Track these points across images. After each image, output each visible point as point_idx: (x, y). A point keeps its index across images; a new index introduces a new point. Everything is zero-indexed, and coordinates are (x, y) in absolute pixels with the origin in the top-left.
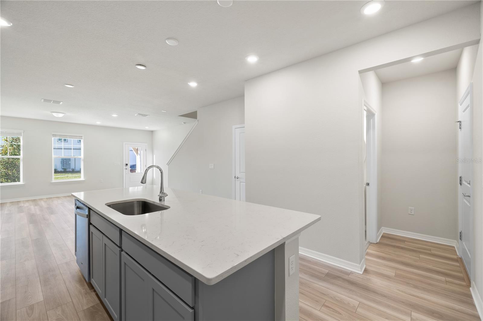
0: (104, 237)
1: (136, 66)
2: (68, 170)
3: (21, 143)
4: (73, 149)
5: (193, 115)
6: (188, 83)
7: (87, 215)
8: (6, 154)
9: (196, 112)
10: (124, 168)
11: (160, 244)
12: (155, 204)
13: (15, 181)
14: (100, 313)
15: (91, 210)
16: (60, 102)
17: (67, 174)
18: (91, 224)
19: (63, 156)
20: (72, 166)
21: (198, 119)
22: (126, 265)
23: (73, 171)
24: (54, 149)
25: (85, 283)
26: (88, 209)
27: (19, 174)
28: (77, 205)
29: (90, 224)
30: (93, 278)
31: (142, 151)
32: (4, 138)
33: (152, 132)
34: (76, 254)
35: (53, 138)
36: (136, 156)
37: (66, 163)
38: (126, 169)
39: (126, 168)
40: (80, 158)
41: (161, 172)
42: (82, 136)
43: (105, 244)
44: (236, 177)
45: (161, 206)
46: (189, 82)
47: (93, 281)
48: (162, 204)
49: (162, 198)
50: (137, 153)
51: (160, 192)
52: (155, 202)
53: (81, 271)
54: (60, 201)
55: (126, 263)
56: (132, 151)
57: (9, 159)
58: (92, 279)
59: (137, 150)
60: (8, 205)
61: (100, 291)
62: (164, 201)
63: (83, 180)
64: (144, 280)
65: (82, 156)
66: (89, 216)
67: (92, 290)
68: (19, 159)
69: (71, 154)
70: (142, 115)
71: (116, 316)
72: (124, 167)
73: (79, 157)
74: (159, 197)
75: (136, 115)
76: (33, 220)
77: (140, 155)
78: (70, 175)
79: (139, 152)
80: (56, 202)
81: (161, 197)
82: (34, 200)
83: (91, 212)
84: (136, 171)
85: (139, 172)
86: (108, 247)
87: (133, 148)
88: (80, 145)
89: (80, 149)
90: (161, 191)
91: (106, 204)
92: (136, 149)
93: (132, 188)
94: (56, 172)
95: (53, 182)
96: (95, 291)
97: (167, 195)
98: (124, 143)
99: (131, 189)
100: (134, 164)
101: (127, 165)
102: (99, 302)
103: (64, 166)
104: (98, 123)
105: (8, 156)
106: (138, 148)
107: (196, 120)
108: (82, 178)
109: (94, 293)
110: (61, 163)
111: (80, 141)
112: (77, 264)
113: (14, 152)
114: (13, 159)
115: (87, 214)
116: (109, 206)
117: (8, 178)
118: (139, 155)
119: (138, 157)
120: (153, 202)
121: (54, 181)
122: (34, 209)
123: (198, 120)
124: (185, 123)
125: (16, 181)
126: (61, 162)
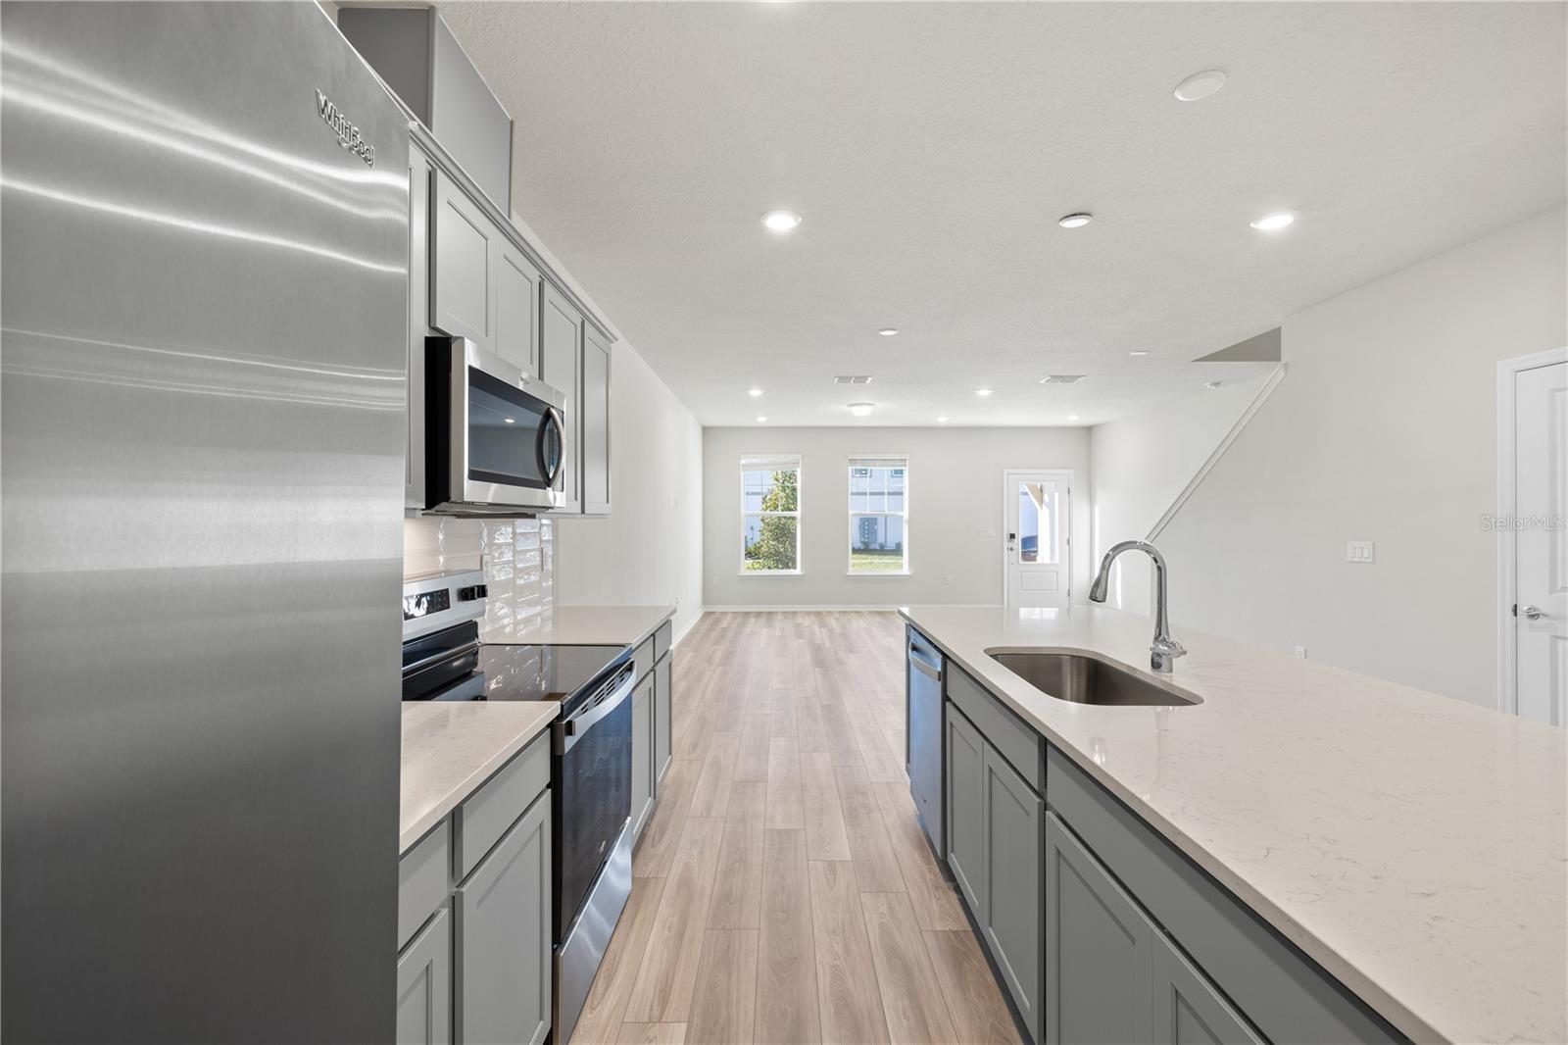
0: (987, 746)
1: (1061, 224)
2: (872, 546)
3: (798, 485)
4: (889, 494)
5: (1263, 348)
6: (1252, 225)
7: (939, 673)
8: (776, 508)
9: (1279, 329)
10: (1006, 549)
11: (1211, 840)
12: (1137, 676)
13: (788, 567)
14: (975, 962)
15: (948, 662)
16: (866, 378)
17: (870, 557)
18: (949, 700)
19: (868, 512)
20: (881, 539)
21: (1283, 362)
22: (1061, 859)
23: (882, 551)
24: (853, 494)
25: (933, 858)
26: (940, 656)
27: (794, 553)
28: (912, 640)
29: (946, 698)
30: (952, 851)
31: (1057, 495)
32: (771, 475)
33: (1089, 430)
34: (908, 770)
35: (850, 468)
36: (1037, 511)
37: (868, 529)
38: (1011, 549)
39: (1011, 545)
40: (902, 517)
41: (1159, 568)
42: (905, 460)
43: (991, 770)
44: (1523, 608)
45: (1159, 685)
46: (1257, 218)
47: (953, 860)
48: (1164, 679)
49: (1164, 661)
50: (1041, 501)
51: (1156, 638)
52: (1135, 669)
53: (921, 818)
54: (863, 624)
55: (1062, 852)
56: (1026, 494)
57: (779, 518)
58: (952, 855)
59: (1041, 490)
60: (780, 617)
61: (974, 901)
62: (1171, 671)
63: (908, 573)
64: (1133, 940)
65: (906, 514)
66: (943, 677)
67: (950, 884)
68: (794, 518)
69: (883, 507)
70: (1063, 379)
71: (1028, 1004)
72: (1006, 544)
73: (901, 514)
74: (1151, 653)
75: (1043, 382)
76: (820, 658)
77: (1051, 507)
78: (876, 559)
79: (1046, 497)
80: (857, 625)
81: (1159, 655)
82: (818, 614)
83: (950, 666)
84: (1038, 558)
85: (1047, 560)
86: (999, 779)
87: (1030, 488)
88: (902, 483)
89: (901, 494)
90: (1160, 634)
91: (986, 651)
92: (1039, 486)
93: (1025, 609)
94: (855, 551)
95: (850, 574)
96: (958, 890)
97: (1185, 653)
98: (1006, 472)
99: (1024, 612)
100: (1035, 534)
101: (1012, 536)
102: (970, 929)
103: (864, 537)
104: (943, 420)
105: (780, 513)
106: (1044, 483)
107: (1279, 365)
108: (906, 571)
109: (954, 897)
110: (860, 529)
111: (901, 472)
112: (910, 796)
113: (788, 503)
114: (785, 518)
115: (939, 669)
116: (994, 657)
117: (777, 560)
118: (1047, 506)
119: (1043, 515)
120: (1129, 667)
121: (852, 571)
122: (820, 635)
123: (1286, 365)
124: (1217, 384)
125: (790, 568)
126: (860, 526)
